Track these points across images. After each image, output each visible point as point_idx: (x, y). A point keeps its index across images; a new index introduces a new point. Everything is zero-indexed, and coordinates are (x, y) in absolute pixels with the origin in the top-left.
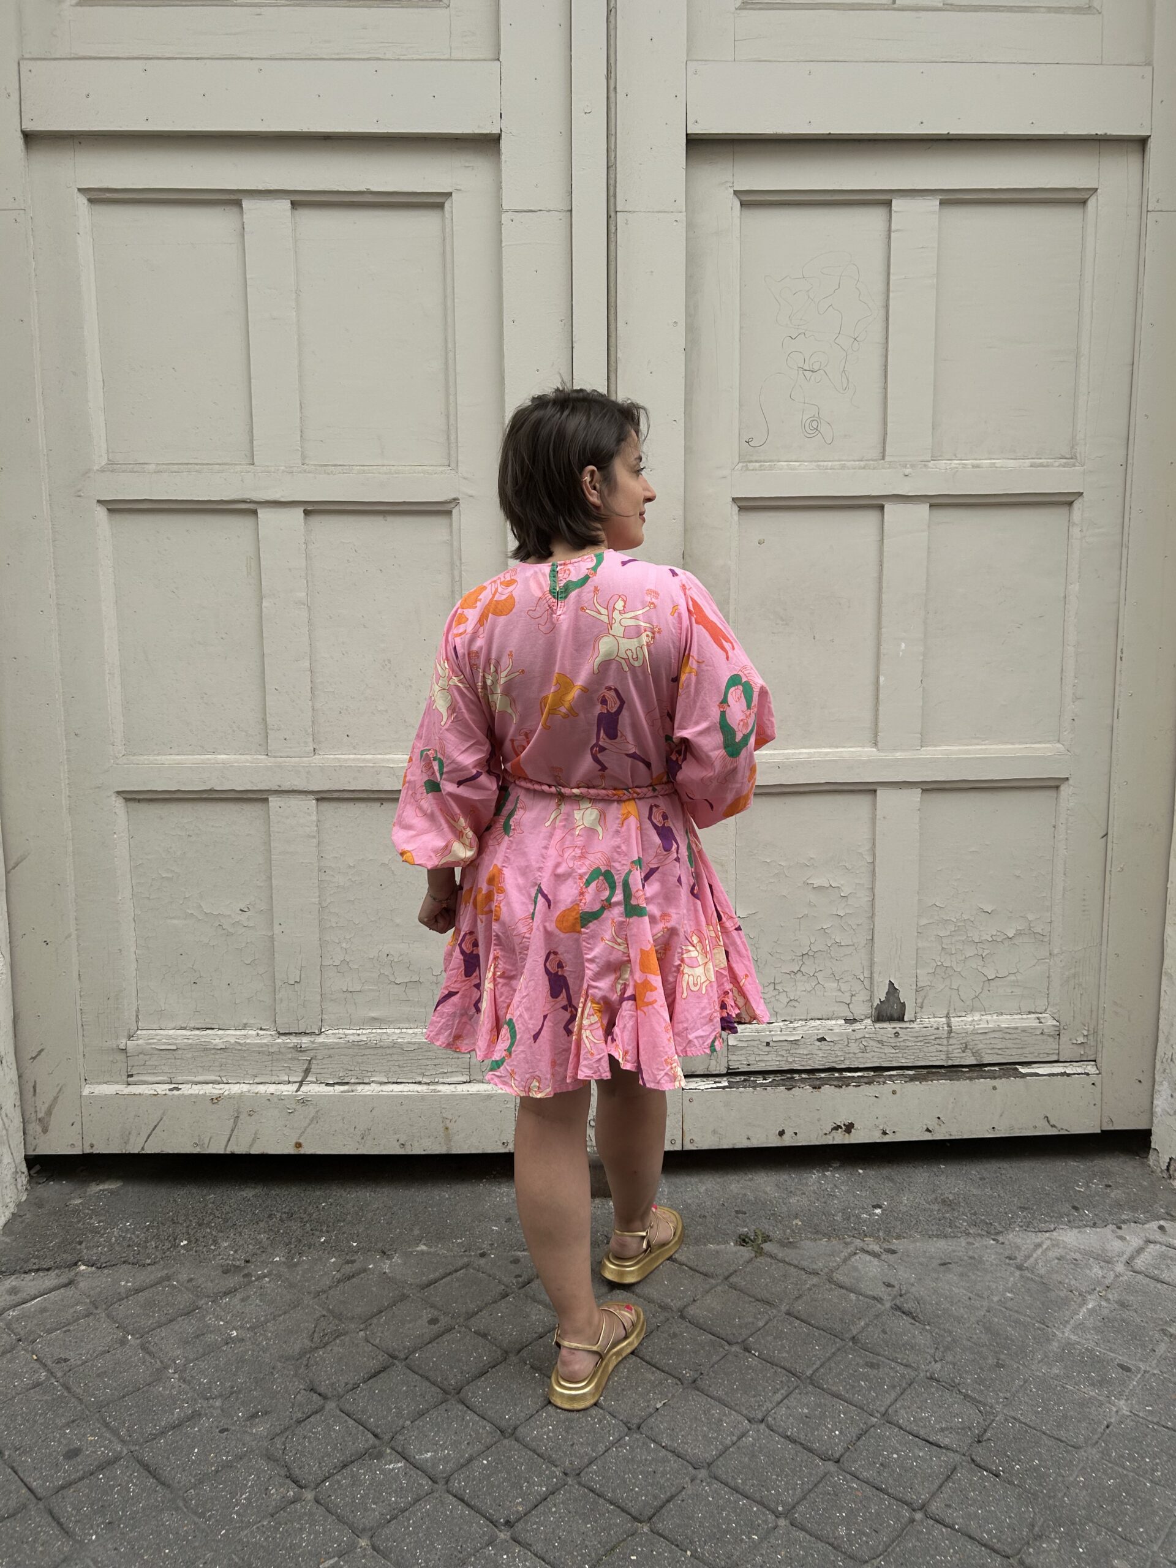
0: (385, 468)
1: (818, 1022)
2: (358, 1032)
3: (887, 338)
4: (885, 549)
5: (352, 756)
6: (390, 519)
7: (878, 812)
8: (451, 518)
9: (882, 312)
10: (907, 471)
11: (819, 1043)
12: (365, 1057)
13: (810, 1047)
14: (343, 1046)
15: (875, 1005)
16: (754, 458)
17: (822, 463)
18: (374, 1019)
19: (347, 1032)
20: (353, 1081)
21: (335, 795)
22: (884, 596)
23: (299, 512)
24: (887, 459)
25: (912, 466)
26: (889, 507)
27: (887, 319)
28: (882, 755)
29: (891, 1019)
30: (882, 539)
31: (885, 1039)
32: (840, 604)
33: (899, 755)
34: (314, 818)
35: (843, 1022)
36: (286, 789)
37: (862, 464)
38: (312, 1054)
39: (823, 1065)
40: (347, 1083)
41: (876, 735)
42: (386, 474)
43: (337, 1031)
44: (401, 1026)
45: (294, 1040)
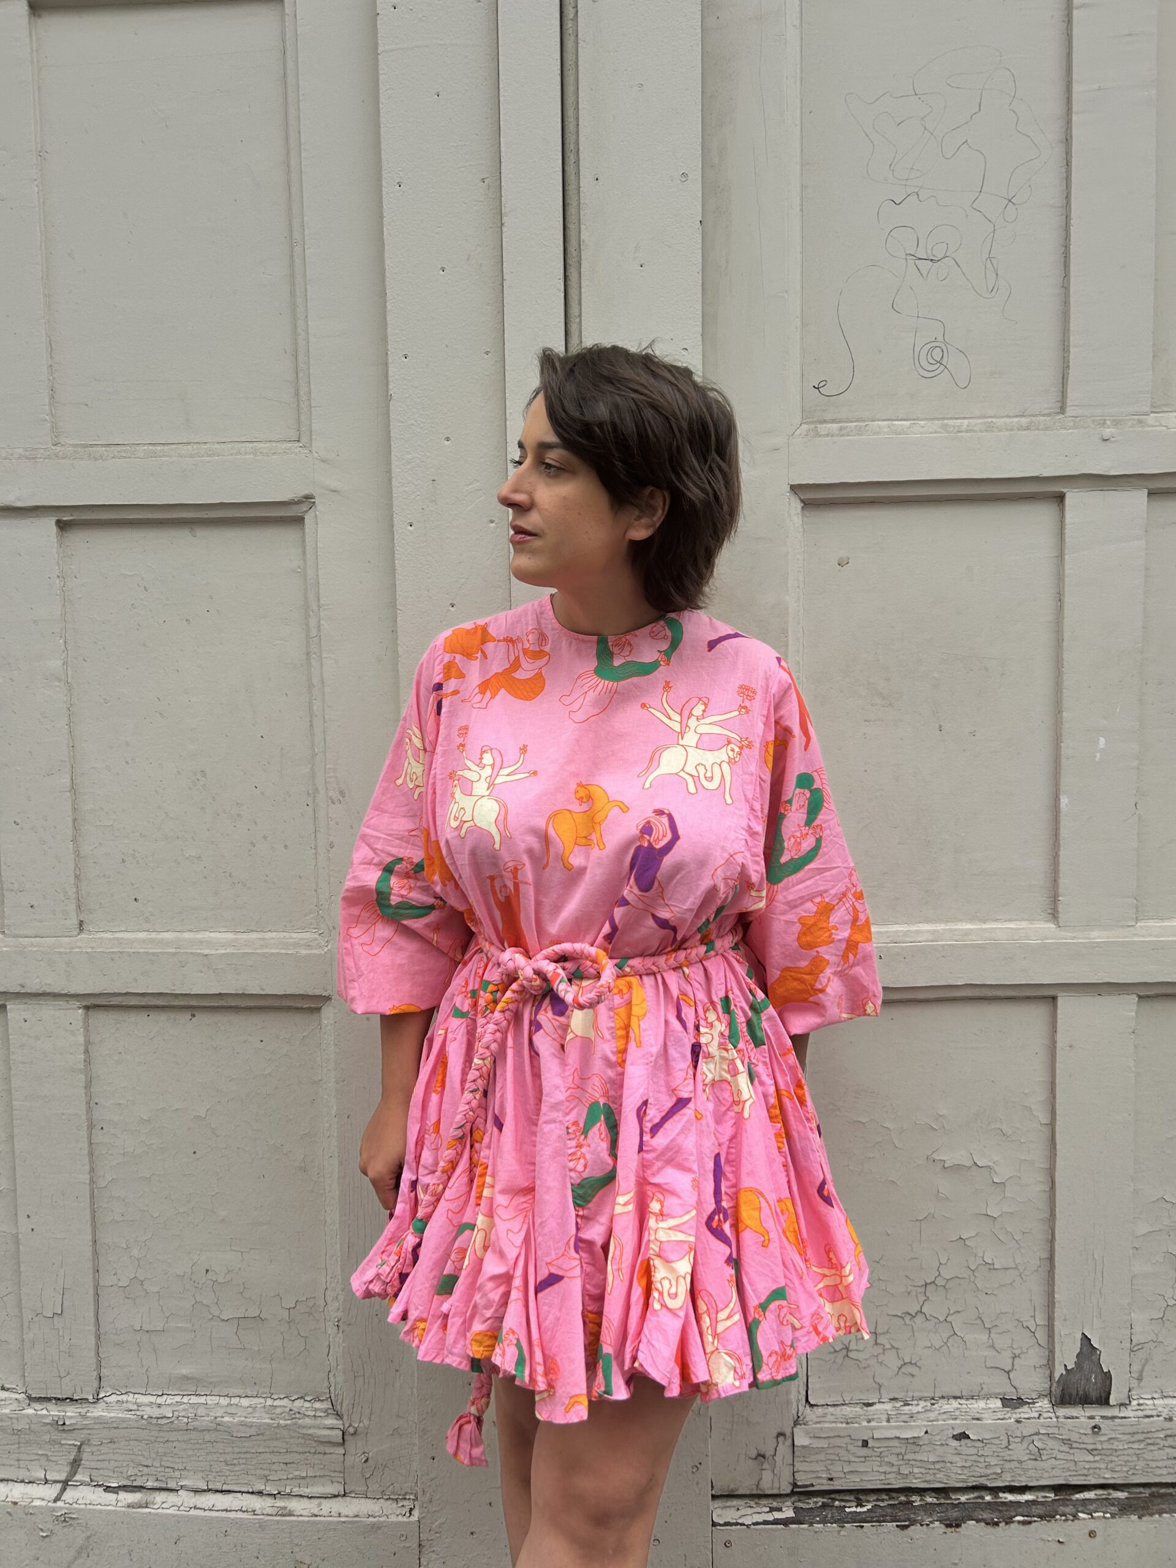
0: (189, 447)
1: (955, 1404)
2: (160, 1400)
3: (1068, 197)
4: (1067, 572)
5: (142, 935)
6: (202, 533)
7: (1060, 1037)
8: (303, 529)
9: (1059, 151)
10: (1107, 432)
11: (955, 1443)
12: (170, 1445)
13: (940, 1450)
14: (136, 1425)
15: (1057, 1376)
16: (829, 417)
17: (951, 422)
18: (187, 1378)
19: (142, 1399)
20: (149, 1484)
21: (115, 1001)
22: (1066, 655)
23: (49, 524)
24: (1070, 411)
25: (1116, 423)
26: (1073, 497)
27: (1068, 164)
28: (1066, 937)
29: (1085, 1400)
30: (1061, 557)
31: (1074, 1437)
32: (986, 669)
33: (1098, 936)
34: (81, 1039)
35: (999, 1403)
36: (34, 991)
37: (1024, 421)
38: (83, 1435)
39: (963, 1481)
40: (140, 1488)
41: (1055, 899)
42: (191, 456)
43: (124, 1397)
44: (231, 1391)
45: (54, 1411)
